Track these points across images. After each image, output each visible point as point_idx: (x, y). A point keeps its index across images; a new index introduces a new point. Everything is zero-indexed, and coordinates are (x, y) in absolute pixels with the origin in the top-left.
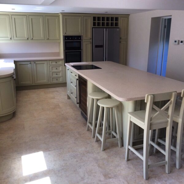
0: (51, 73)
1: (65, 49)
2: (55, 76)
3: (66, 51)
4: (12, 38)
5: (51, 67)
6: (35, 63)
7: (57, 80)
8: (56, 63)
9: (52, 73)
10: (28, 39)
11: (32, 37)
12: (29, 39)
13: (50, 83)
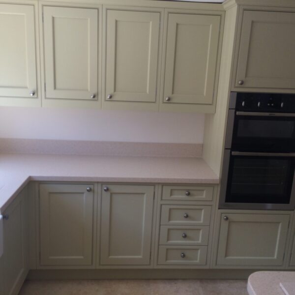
0: (164, 230)
1: (230, 147)
2: (177, 241)
3: (234, 153)
4: (41, 92)
5: (166, 209)
6: (107, 190)
7: (184, 256)
8: (189, 194)
9: (169, 230)
10: (94, 97)
11: (110, 90)
12: (101, 97)
13: (156, 267)
